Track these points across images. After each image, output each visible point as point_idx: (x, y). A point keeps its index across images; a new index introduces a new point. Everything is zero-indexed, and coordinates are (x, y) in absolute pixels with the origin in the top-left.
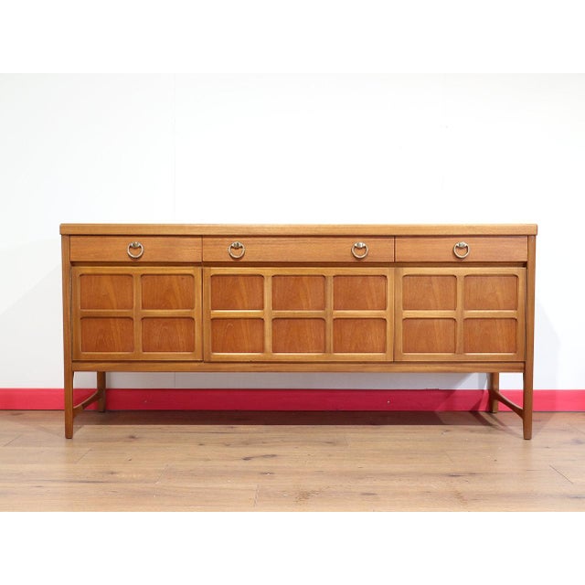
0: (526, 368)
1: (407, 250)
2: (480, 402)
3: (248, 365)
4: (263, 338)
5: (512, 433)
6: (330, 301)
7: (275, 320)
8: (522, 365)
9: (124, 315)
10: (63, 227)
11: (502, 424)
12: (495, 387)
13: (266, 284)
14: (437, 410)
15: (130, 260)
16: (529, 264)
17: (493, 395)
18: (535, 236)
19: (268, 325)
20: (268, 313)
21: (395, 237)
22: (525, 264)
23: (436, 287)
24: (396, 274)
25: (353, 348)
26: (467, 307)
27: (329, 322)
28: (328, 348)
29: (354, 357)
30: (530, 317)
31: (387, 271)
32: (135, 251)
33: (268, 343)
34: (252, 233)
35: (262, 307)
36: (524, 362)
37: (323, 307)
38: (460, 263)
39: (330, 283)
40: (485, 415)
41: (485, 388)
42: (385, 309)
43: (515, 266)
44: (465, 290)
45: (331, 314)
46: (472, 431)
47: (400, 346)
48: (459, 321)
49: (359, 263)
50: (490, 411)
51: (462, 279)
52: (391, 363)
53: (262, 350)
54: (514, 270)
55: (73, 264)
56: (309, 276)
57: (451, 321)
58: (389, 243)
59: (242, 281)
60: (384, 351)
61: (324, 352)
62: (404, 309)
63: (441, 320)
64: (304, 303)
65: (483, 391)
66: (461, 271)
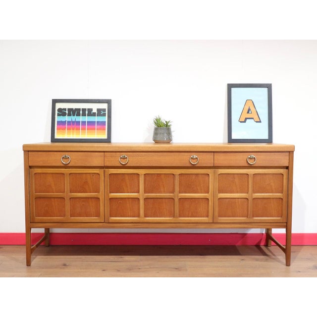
0: (287, 225)
1: (221, 160)
2: (261, 240)
3: (130, 224)
4: (139, 209)
5: (279, 261)
6: (177, 189)
7: (146, 199)
8: (285, 224)
9: (60, 196)
10: (24, 146)
11: (274, 255)
12: (269, 232)
13: (140, 178)
14: (236, 245)
15: (63, 165)
16: (290, 168)
17: (268, 237)
18: (293, 152)
19: (142, 202)
20: (141, 195)
21: (214, 152)
22: (287, 168)
23: (237, 180)
24: (215, 172)
25: (190, 215)
26: (254, 192)
27: (177, 200)
28: (176, 214)
29: (191, 220)
30: (290, 197)
31: (209, 171)
32: (66, 160)
33: (142, 212)
34: (133, 150)
35: (138, 192)
36: (287, 223)
37: (173, 192)
38: (251, 167)
39: (177, 178)
40: (263, 248)
41: (264, 232)
42: (208, 193)
43: (282, 168)
44: (253, 181)
45: (178, 196)
46: (257, 260)
47: (216, 214)
48: (250, 200)
49: (193, 167)
50: (267, 245)
51: (252, 176)
52: (211, 223)
53: (139, 216)
54: (281, 171)
55: (30, 167)
56: (165, 174)
57: (245, 200)
58: (211, 156)
59: (127, 177)
60: (207, 216)
61: (174, 217)
62: (219, 193)
63: (240, 199)
64: (162, 190)
65: (263, 234)
66: (251, 171)
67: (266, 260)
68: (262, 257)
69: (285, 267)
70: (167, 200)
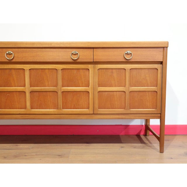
0: (161, 116)
1: (100, 55)
2: (141, 131)
3: (18, 115)
4: (26, 102)
6: (60, 83)
7: (32, 92)
8: (159, 115)
11: (151, 143)
12: (148, 124)
13: (26, 73)
14: (120, 135)
16: (164, 63)
17: (147, 128)
18: (167, 47)
19: (28, 95)
20: (27, 89)
21: (93, 48)
22: (161, 63)
23: (115, 75)
24: (94, 68)
25: (73, 107)
26: (131, 86)
27: (60, 93)
28: (59, 107)
29: (73, 111)
30: (164, 90)
31: (90, 66)
33: (28, 104)
35: (24, 86)
36: (161, 114)
37: (56, 86)
38: (128, 62)
39: (60, 72)
40: (143, 137)
41: (144, 124)
42: (89, 87)
43: (156, 64)
44: (130, 76)
45: (61, 90)
46: (135, 147)
47: (97, 106)
48: (127, 93)
49: (75, 62)
50: (145, 135)
51: (129, 71)
52: (92, 114)
53: (25, 108)
54: (156, 66)
56: (48, 69)
57: (123, 93)
58: (90, 52)
59: (13, 72)
60: (88, 108)
61: (57, 109)
62: (99, 87)
63: (118, 92)
64: (46, 84)
65: (142, 125)
66: (128, 66)
67: (143, 147)
68: (140, 145)
69: (159, 153)
70: (51, 93)
